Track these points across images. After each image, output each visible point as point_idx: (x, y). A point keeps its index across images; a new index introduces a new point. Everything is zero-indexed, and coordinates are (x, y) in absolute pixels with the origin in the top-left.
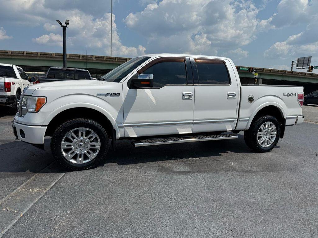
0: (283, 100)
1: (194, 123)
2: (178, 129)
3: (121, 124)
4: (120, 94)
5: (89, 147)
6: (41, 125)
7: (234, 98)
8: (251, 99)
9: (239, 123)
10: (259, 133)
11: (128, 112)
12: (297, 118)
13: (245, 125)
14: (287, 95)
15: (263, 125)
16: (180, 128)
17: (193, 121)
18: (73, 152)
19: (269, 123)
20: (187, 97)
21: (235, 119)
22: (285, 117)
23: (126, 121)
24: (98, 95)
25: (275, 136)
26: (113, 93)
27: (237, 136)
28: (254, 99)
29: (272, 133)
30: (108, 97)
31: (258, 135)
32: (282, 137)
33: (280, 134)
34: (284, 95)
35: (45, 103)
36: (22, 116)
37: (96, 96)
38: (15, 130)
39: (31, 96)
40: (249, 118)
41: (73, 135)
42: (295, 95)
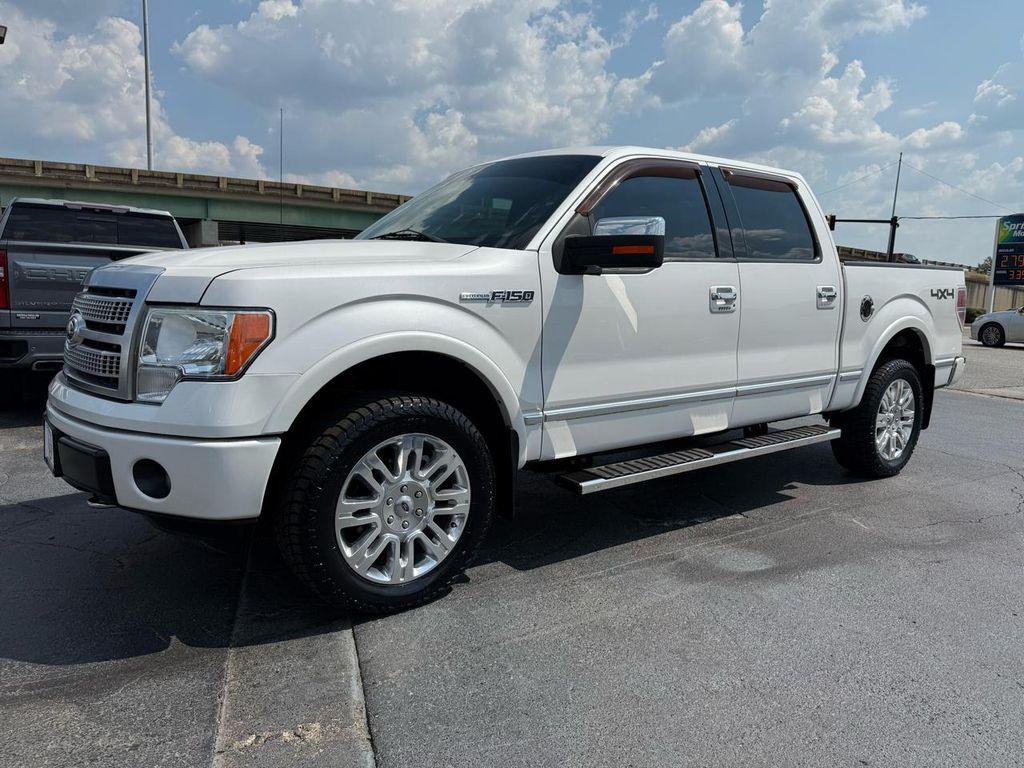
0: (928, 309)
1: (737, 394)
2: (693, 418)
3: (536, 410)
4: (533, 293)
5: (431, 510)
6: (259, 434)
7: (833, 304)
8: (867, 309)
9: (839, 387)
10: (880, 416)
11: (556, 364)
12: (954, 364)
13: (849, 395)
14: (937, 295)
15: (888, 390)
16: (701, 414)
17: (734, 389)
18: (378, 539)
19: (901, 383)
20: (722, 302)
21: (830, 374)
22: (934, 362)
23: (550, 399)
24: (465, 299)
25: (910, 422)
26: (514, 293)
27: (839, 431)
28: (873, 307)
29: (905, 414)
30: (497, 306)
31: (878, 425)
32: (925, 425)
33: (922, 420)
34: (933, 295)
35: (269, 337)
36: (140, 397)
37: (458, 303)
38: (101, 462)
39: (197, 305)
40: (862, 369)
41: (381, 466)
42: (952, 294)
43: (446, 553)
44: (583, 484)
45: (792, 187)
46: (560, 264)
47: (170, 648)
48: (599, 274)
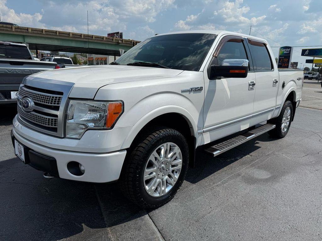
0: (296, 84)
1: (253, 117)
2: (241, 126)
3: (201, 129)
4: (202, 87)
5: (171, 169)
6: (119, 150)
7: (276, 85)
8: (283, 85)
9: (275, 111)
10: (283, 119)
11: (207, 113)
12: (300, 100)
13: (277, 113)
15: (285, 111)
16: (243, 124)
17: (252, 115)
19: (288, 108)
20: (251, 87)
21: (274, 107)
22: (296, 100)
23: (206, 125)
24: (183, 91)
25: (289, 120)
26: (197, 88)
27: (275, 125)
28: (285, 85)
29: (288, 118)
30: (192, 93)
31: (282, 122)
32: (292, 121)
33: (292, 119)
34: (297, 80)
35: (121, 112)
36: (68, 136)
37: (181, 93)
38: (53, 162)
39: (93, 100)
40: (281, 105)
41: (157, 156)
42: (301, 79)
43: (175, 182)
44: (215, 153)
45: (265, 45)
46: (210, 76)
47: (84, 230)
48: (220, 79)
